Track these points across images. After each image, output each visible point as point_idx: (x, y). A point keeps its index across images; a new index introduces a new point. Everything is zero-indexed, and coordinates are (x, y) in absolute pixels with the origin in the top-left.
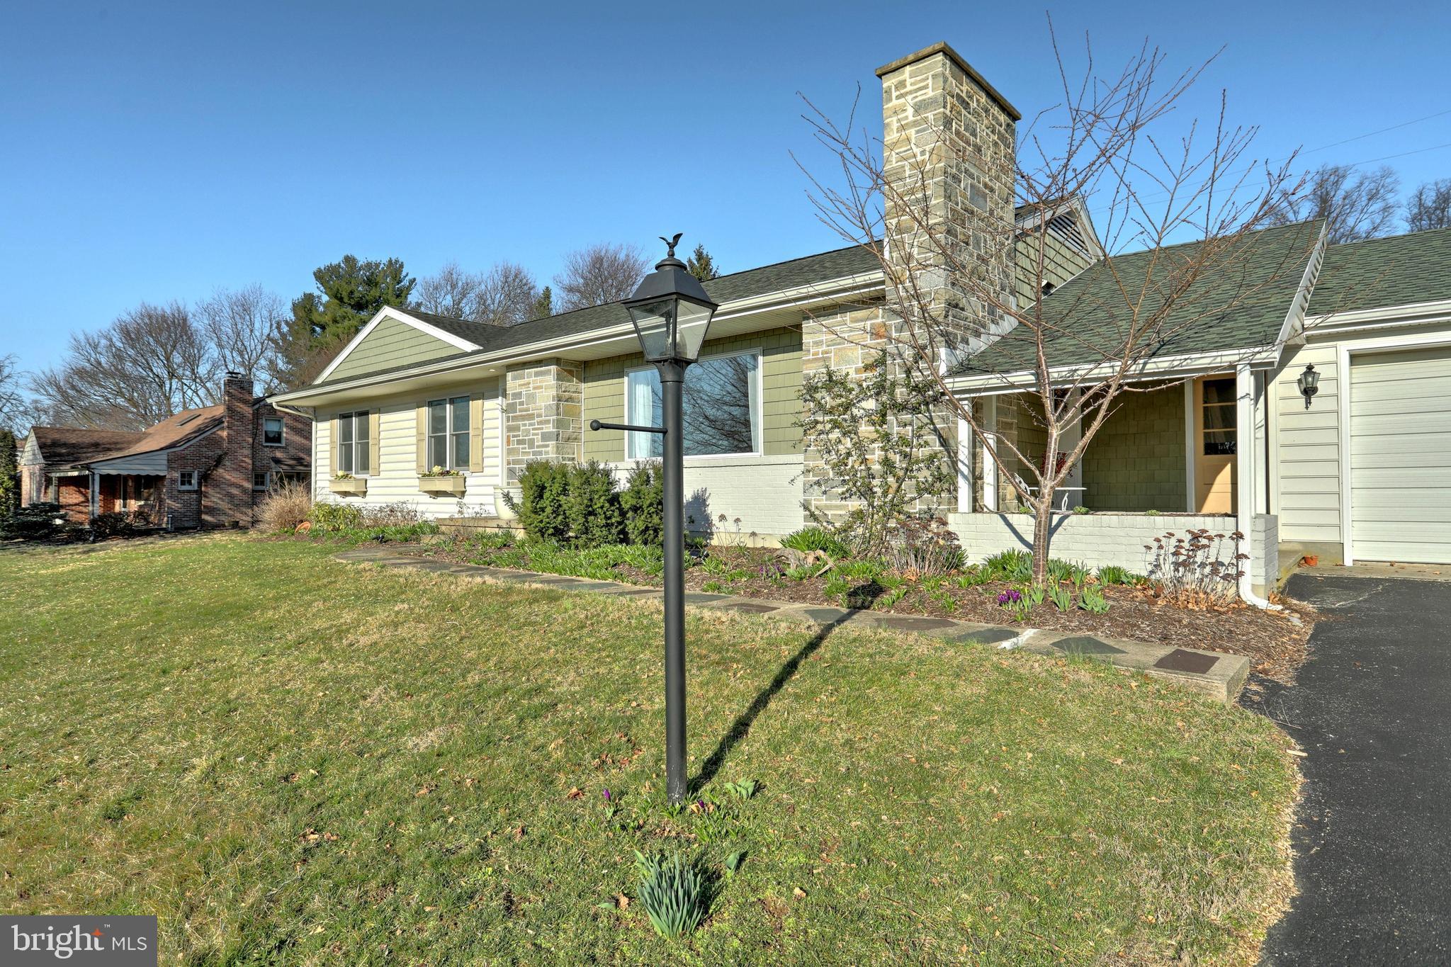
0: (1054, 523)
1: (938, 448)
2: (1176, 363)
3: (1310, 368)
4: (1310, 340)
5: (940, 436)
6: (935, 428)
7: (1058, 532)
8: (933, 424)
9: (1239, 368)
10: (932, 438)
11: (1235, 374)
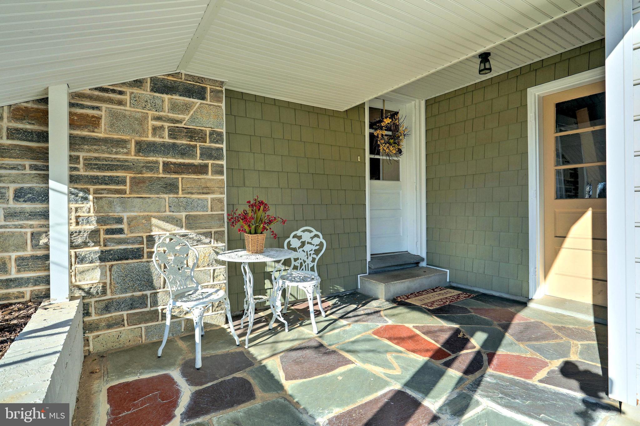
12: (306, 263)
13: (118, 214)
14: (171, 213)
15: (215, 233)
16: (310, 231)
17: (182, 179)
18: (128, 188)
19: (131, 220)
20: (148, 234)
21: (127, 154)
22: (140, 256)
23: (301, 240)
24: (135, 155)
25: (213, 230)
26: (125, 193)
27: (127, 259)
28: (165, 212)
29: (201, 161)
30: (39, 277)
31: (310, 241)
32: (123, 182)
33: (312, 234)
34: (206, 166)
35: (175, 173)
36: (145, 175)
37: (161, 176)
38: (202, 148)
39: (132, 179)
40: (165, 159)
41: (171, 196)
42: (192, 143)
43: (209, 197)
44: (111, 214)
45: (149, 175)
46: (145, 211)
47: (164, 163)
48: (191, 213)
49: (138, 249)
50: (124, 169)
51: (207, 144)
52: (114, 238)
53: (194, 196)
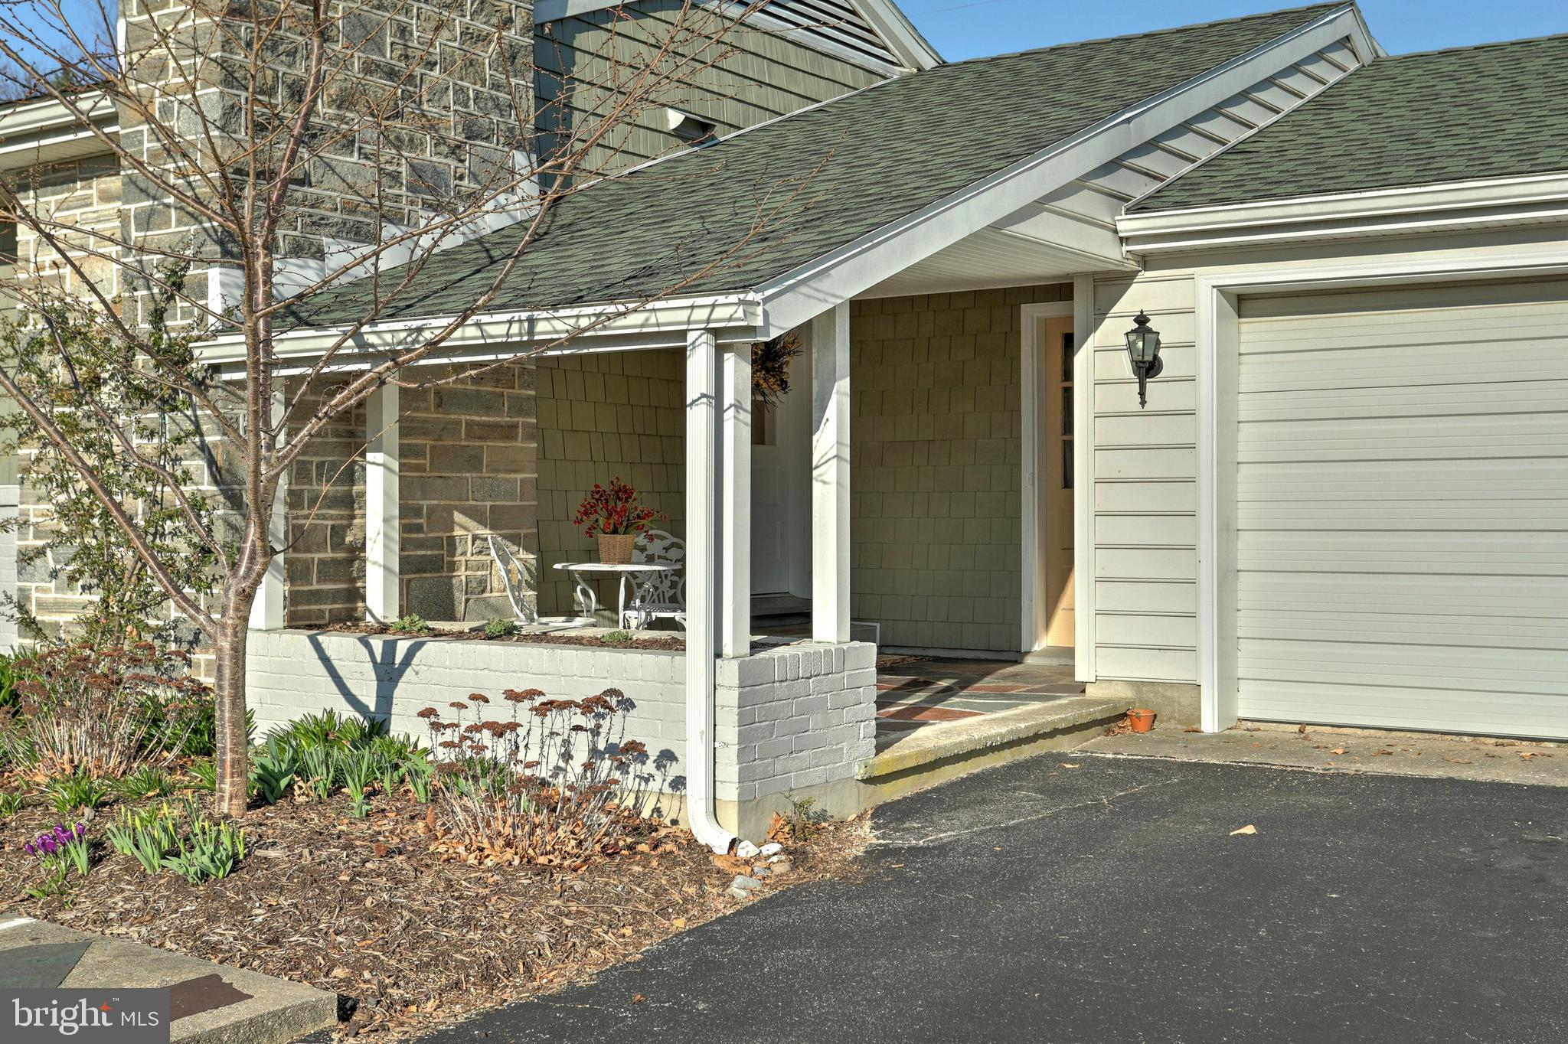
0: (399, 659)
1: (208, 487)
2: (584, 323)
3: (1142, 320)
4: (1147, 261)
5: (211, 462)
6: (203, 441)
7: (404, 678)
8: (201, 435)
9: (691, 337)
10: (197, 465)
11: (684, 349)
12: (660, 591)
13: (416, 502)
14: (474, 503)
15: (526, 536)
16: (662, 538)
17: (488, 446)
18: (426, 462)
19: (432, 510)
20: (448, 534)
21: (426, 410)
22: (440, 569)
23: (646, 553)
24: (435, 413)
25: (523, 532)
26: (425, 471)
27: (425, 572)
28: (467, 500)
29: (508, 419)
30: (337, 590)
31: (663, 553)
32: (422, 455)
33: (666, 543)
34: (515, 426)
35: (480, 438)
36: (446, 443)
37: (464, 443)
38: (510, 397)
39: (433, 447)
40: (468, 417)
41: (474, 475)
42: (498, 390)
43: (519, 476)
44: (411, 502)
45: (451, 443)
46: (446, 499)
47: (466, 421)
48: (497, 503)
49: (436, 556)
50: (424, 434)
51: (516, 391)
52: (411, 539)
53: (501, 476)
